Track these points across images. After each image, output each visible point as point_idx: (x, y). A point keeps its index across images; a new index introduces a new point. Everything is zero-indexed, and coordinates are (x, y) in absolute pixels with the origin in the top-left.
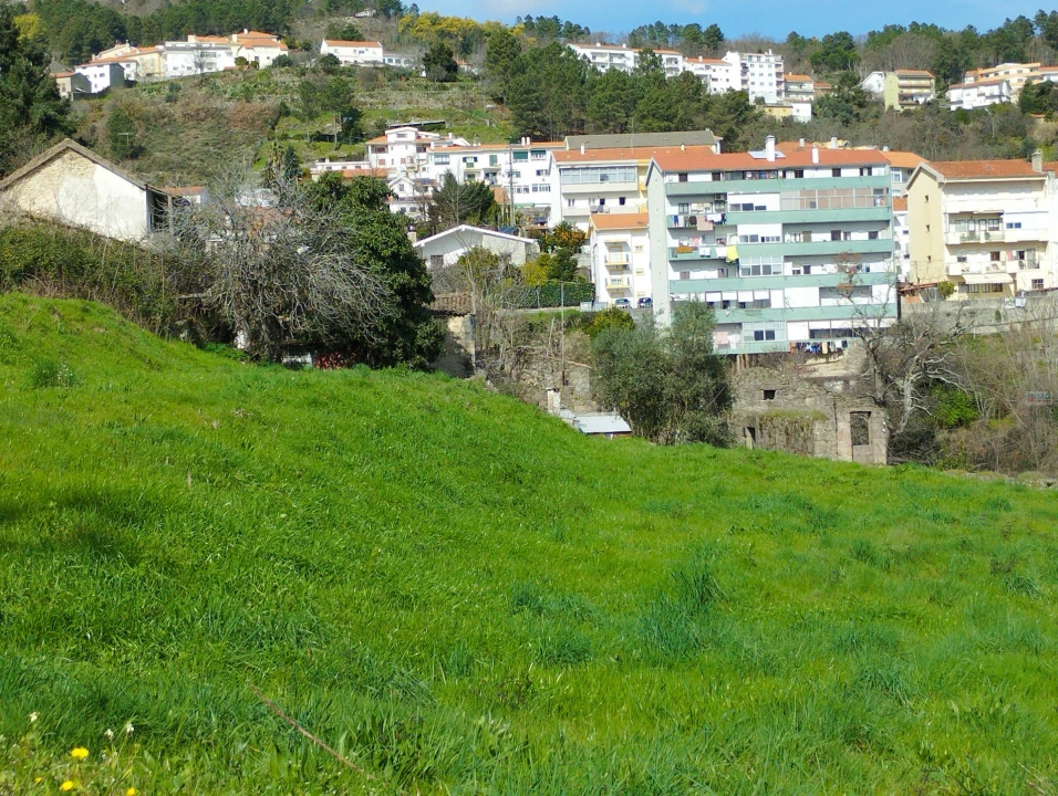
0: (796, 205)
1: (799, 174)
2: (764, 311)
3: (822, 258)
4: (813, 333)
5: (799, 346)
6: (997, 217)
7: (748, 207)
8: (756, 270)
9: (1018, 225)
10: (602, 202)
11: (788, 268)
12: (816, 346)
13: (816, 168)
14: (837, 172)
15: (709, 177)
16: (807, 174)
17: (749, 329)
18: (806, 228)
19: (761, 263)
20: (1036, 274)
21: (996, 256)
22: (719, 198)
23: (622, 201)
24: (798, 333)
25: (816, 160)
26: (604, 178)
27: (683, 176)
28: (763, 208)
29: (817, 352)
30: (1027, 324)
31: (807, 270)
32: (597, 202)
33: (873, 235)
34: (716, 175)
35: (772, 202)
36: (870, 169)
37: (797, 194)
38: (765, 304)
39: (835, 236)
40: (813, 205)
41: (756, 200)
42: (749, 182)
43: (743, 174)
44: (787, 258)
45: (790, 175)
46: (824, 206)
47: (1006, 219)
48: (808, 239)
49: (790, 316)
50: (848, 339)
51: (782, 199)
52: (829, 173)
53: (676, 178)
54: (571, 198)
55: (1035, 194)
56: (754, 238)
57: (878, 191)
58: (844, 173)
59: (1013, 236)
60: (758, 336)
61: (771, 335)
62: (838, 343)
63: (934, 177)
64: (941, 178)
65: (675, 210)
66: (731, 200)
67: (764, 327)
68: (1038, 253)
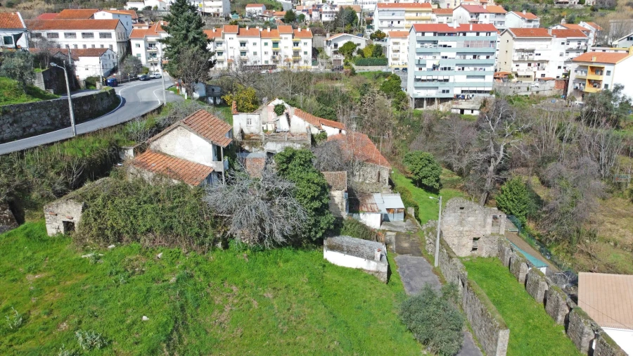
0: (462, 46)
1: (465, 34)
2: (446, 83)
3: (468, 65)
4: (462, 91)
5: (457, 96)
6: (533, 51)
7: (445, 46)
8: (445, 69)
9: (540, 55)
10: (392, 22)
11: (457, 68)
12: (463, 96)
13: (471, 32)
14: (478, 34)
15: (432, 34)
16: (467, 34)
17: (441, 89)
18: (464, 54)
19: (447, 66)
20: (543, 72)
21: (530, 65)
22: (435, 42)
23: (399, 22)
24: (457, 91)
25: (471, 29)
26: (393, 14)
27: (423, 34)
28: (450, 46)
29: (463, 98)
30: (537, 92)
31: (463, 69)
32: (390, 23)
33: (488, 57)
34: (435, 34)
35: (454, 44)
36: (490, 33)
37: (463, 42)
38: (446, 80)
39: (475, 57)
40: (468, 46)
41: (448, 44)
42: (446, 37)
43: (444, 34)
44: (457, 65)
45: (461, 34)
46: (472, 46)
47: (536, 52)
48: (464, 58)
49: (455, 85)
50: (474, 94)
51: (457, 44)
52: (474, 34)
53: (420, 34)
54: (382, 21)
55: (548, 43)
56: (446, 57)
57: (492, 42)
58: (481, 34)
59: (537, 58)
60: (444, 91)
61: (448, 91)
62: (471, 95)
63: (512, 35)
64: (514, 36)
65: (419, 46)
66: (439, 43)
67: (446, 89)
68: (545, 64)
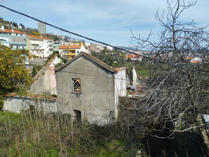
0: (11, 40)
1: (10, 34)
6: (37, 45)
13: (13, 33)
14: (17, 35)
16: (12, 34)
18: (12, 45)
20: (43, 55)
21: (37, 51)
25: (13, 31)
28: (5, 40)
33: (23, 47)
35: (7, 39)
36: (22, 35)
37: (11, 38)
39: (17, 47)
40: (14, 41)
41: (4, 39)
42: (2, 35)
46: (16, 41)
47: (39, 46)
48: (13, 47)
51: (9, 39)
52: (15, 35)
55: (42, 42)
58: (18, 35)
59: (40, 48)
63: (28, 37)
64: (30, 37)
68: (43, 51)
